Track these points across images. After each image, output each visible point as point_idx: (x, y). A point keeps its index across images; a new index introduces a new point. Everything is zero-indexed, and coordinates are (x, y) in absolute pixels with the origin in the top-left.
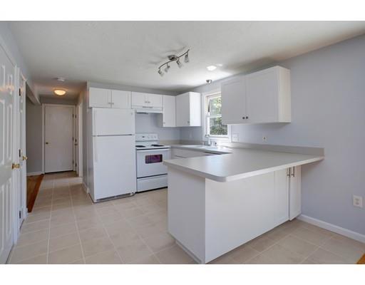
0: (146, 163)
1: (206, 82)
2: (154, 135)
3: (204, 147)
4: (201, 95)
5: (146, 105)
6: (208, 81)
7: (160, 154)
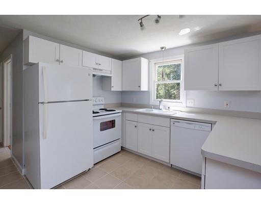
0: (101, 131)
1: (160, 49)
2: (101, 98)
3: (155, 111)
4: (149, 62)
5: (97, 67)
6: (162, 48)
7: (113, 119)
